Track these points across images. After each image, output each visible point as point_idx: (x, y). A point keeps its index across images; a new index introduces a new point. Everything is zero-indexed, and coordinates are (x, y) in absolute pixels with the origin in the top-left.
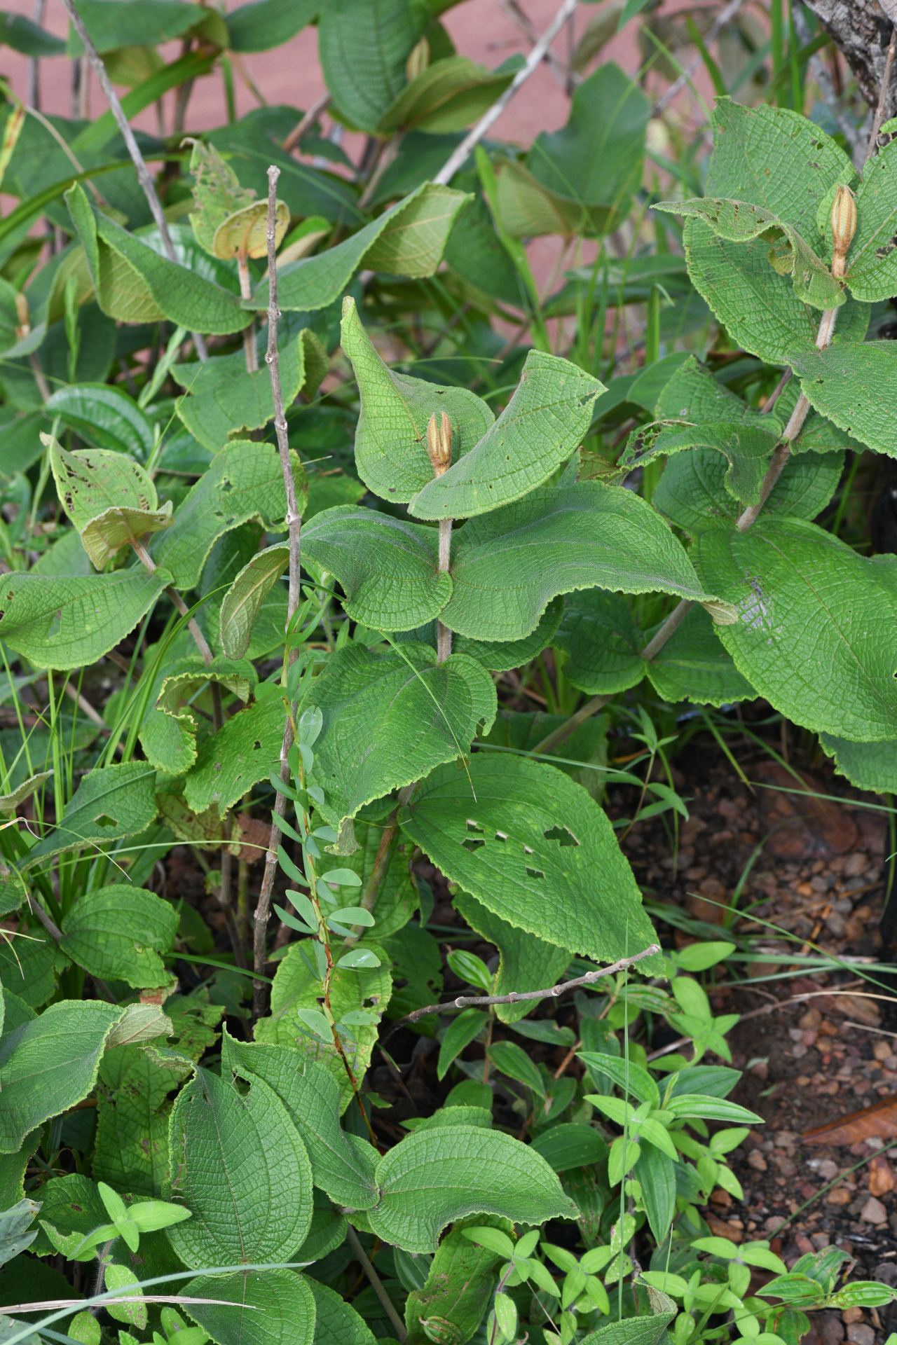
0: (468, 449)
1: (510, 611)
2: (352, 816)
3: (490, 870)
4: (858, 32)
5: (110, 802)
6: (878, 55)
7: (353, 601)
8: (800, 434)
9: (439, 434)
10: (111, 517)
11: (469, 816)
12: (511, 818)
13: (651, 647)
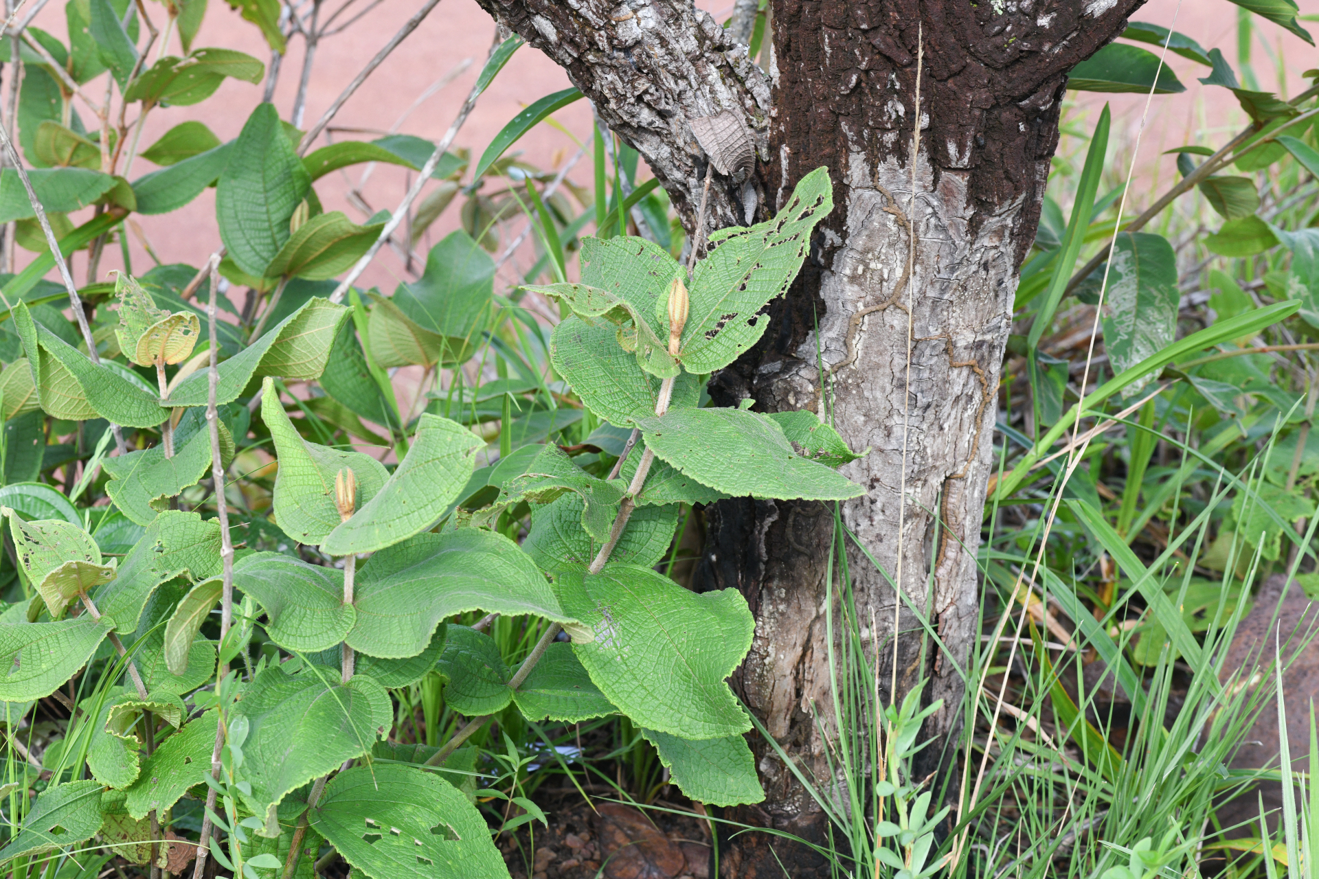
0: (367, 501)
1: (405, 633)
2: (278, 802)
3: (387, 858)
4: (678, 168)
5: (63, 815)
6: (695, 187)
7: (275, 626)
8: (642, 490)
9: (345, 488)
10: (67, 570)
11: (368, 816)
12: (402, 817)
13: (517, 678)
